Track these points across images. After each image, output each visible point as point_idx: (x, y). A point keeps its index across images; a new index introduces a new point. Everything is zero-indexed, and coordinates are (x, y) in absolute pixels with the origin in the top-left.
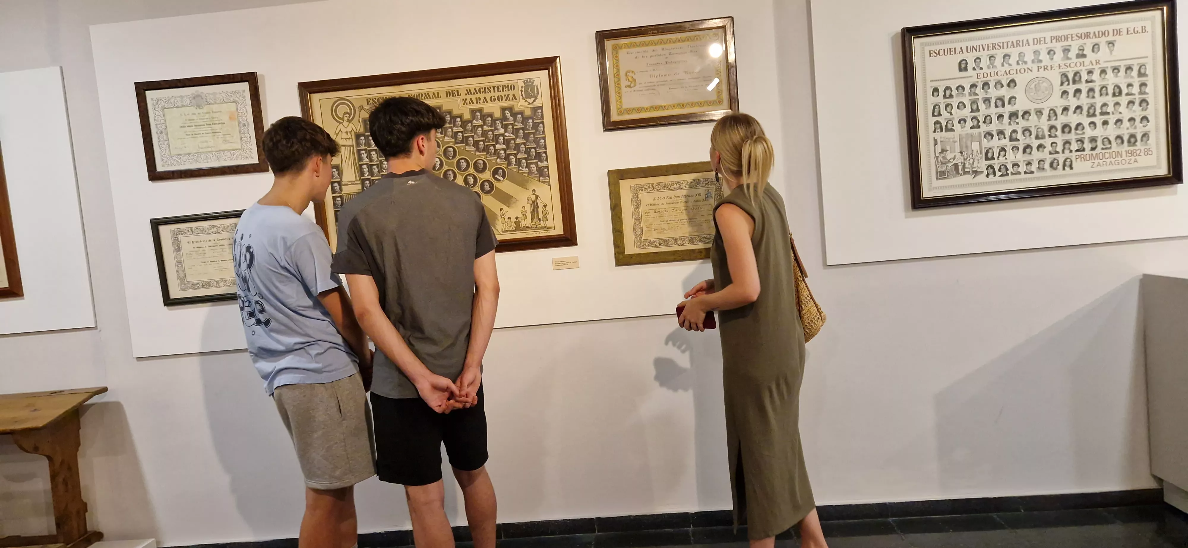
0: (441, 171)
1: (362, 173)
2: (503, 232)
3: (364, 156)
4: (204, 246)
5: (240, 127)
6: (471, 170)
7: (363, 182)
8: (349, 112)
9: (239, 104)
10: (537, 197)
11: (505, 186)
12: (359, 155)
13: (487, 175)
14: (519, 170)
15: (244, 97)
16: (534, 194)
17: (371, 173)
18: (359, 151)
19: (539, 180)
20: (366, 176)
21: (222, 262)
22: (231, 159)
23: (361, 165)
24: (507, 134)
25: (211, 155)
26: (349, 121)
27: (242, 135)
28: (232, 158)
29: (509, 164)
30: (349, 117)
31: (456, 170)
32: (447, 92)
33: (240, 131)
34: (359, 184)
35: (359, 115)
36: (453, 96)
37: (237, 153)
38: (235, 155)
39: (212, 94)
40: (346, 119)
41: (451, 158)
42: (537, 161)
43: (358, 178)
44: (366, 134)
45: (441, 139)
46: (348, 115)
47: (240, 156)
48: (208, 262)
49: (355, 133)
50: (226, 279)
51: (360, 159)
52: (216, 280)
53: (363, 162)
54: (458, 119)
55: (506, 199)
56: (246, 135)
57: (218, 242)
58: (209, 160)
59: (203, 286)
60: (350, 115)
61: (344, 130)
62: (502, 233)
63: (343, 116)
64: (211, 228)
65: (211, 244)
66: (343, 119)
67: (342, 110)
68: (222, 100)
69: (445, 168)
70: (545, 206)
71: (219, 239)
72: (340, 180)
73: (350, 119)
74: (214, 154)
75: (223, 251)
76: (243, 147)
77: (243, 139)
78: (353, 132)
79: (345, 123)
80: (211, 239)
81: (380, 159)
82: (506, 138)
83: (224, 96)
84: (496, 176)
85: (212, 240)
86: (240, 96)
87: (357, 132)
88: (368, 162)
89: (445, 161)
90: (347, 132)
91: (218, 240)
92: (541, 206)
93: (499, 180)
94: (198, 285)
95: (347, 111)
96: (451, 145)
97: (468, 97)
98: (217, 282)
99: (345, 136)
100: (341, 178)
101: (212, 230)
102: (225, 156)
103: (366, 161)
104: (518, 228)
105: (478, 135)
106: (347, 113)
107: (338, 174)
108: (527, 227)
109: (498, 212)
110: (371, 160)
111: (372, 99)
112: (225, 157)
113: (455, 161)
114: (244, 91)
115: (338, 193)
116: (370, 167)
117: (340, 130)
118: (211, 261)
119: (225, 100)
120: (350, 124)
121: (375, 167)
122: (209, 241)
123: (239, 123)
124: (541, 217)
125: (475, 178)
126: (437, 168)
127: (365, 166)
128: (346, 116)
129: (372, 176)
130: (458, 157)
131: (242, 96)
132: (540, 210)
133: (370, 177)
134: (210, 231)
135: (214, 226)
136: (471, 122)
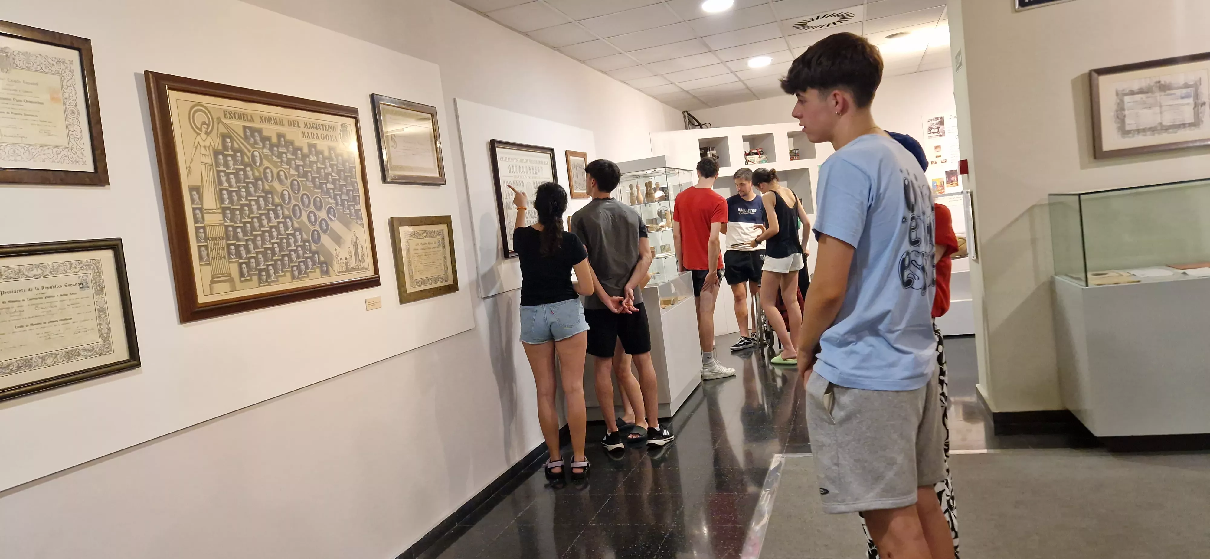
0: (290, 205)
1: (222, 201)
2: (339, 272)
3: (224, 179)
4: (21, 300)
5: (66, 115)
6: (312, 207)
7: (224, 209)
8: (207, 122)
9: (65, 79)
10: (357, 238)
11: (336, 225)
12: (219, 177)
13: (323, 214)
14: (344, 211)
15: (72, 71)
16: (355, 235)
17: (231, 202)
18: (219, 172)
19: (357, 222)
20: (227, 204)
21: (51, 324)
22: (54, 161)
23: (221, 190)
24: (333, 174)
25: (22, 151)
26: (208, 134)
27: (69, 127)
28: (54, 158)
29: (337, 204)
30: (207, 129)
31: (301, 206)
32: (288, 121)
33: (66, 121)
34: (219, 213)
35: (217, 128)
36: (294, 126)
37: (62, 153)
38: (60, 156)
39: (23, 54)
40: (204, 130)
41: (296, 192)
42: (354, 203)
43: (218, 206)
44: (224, 152)
45: (288, 171)
46: (205, 126)
47: (67, 158)
48: (27, 326)
49: (213, 149)
50: (57, 352)
51: (220, 183)
52: (41, 355)
53: (223, 186)
54: (299, 152)
55: (337, 239)
56: (76, 128)
57: (44, 291)
58: (19, 158)
59: (19, 368)
60: (208, 125)
61: (202, 143)
62: (337, 274)
63: (201, 126)
64: (32, 268)
65: (30, 295)
66: (200, 130)
67: (200, 118)
68: (39, 68)
69: (293, 202)
70: (362, 247)
71: (46, 285)
72: (201, 206)
73: (208, 131)
74: (26, 149)
75: (51, 307)
76: (71, 145)
77: (70, 133)
78: (211, 148)
79: (203, 136)
80: (32, 286)
81: (238, 185)
82: (333, 178)
83: (43, 61)
84: (329, 215)
85: (34, 289)
86: (67, 68)
87: (216, 148)
88: (228, 187)
89: (293, 195)
90: (205, 147)
91: (43, 288)
92: (359, 247)
93: (331, 219)
94: (11, 368)
95: (204, 120)
96: (296, 178)
97: (306, 130)
98: (43, 359)
99: (203, 151)
100: (202, 204)
101: (35, 272)
102: (44, 154)
103: (226, 185)
104: (348, 270)
105: (314, 171)
106: (204, 123)
107: (199, 198)
108: (353, 268)
109: (333, 252)
110: (230, 186)
111: (229, 112)
112: (43, 157)
113: (300, 195)
114: (71, 62)
115: (201, 223)
116: (230, 193)
117: (199, 143)
118: (32, 325)
119: (43, 68)
120: (209, 138)
121: (234, 194)
122: (30, 290)
123: (65, 108)
124: (360, 258)
125: (315, 215)
126: (287, 202)
127: (225, 192)
128: (204, 127)
129: (233, 205)
130: (302, 192)
131: (69, 68)
132: (360, 251)
133: (230, 205)
134: (31, 274)
135: (38, 266)
136: (308, 156)
